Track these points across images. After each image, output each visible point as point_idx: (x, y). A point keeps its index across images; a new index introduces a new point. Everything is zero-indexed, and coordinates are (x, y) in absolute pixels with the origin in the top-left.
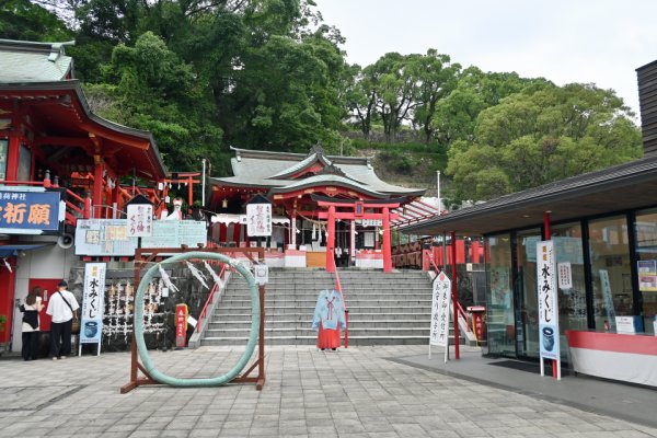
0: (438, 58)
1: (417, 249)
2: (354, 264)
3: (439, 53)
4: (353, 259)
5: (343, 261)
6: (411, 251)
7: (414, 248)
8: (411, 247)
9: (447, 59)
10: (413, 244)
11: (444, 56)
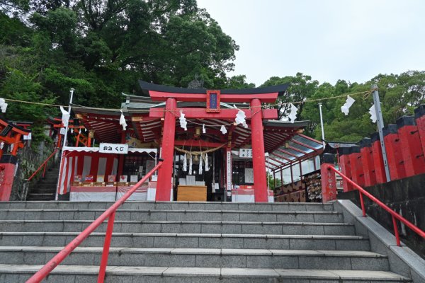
0: (303, 78)
1: (301, 188)
2: (229, 199)
3: (303, 75)
4: (229, 194)
5: (219, 196)
6: (294, 190)
7: (297, 188)
8: (294, 187)
9: (309, 78)
10: (296, 183)
11: (307, 76)
